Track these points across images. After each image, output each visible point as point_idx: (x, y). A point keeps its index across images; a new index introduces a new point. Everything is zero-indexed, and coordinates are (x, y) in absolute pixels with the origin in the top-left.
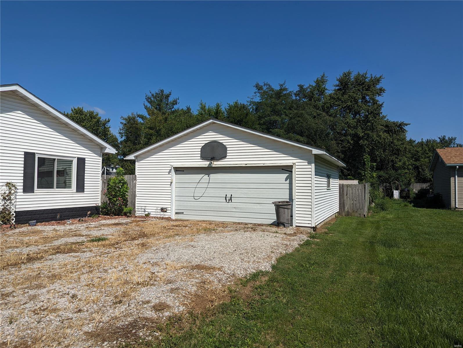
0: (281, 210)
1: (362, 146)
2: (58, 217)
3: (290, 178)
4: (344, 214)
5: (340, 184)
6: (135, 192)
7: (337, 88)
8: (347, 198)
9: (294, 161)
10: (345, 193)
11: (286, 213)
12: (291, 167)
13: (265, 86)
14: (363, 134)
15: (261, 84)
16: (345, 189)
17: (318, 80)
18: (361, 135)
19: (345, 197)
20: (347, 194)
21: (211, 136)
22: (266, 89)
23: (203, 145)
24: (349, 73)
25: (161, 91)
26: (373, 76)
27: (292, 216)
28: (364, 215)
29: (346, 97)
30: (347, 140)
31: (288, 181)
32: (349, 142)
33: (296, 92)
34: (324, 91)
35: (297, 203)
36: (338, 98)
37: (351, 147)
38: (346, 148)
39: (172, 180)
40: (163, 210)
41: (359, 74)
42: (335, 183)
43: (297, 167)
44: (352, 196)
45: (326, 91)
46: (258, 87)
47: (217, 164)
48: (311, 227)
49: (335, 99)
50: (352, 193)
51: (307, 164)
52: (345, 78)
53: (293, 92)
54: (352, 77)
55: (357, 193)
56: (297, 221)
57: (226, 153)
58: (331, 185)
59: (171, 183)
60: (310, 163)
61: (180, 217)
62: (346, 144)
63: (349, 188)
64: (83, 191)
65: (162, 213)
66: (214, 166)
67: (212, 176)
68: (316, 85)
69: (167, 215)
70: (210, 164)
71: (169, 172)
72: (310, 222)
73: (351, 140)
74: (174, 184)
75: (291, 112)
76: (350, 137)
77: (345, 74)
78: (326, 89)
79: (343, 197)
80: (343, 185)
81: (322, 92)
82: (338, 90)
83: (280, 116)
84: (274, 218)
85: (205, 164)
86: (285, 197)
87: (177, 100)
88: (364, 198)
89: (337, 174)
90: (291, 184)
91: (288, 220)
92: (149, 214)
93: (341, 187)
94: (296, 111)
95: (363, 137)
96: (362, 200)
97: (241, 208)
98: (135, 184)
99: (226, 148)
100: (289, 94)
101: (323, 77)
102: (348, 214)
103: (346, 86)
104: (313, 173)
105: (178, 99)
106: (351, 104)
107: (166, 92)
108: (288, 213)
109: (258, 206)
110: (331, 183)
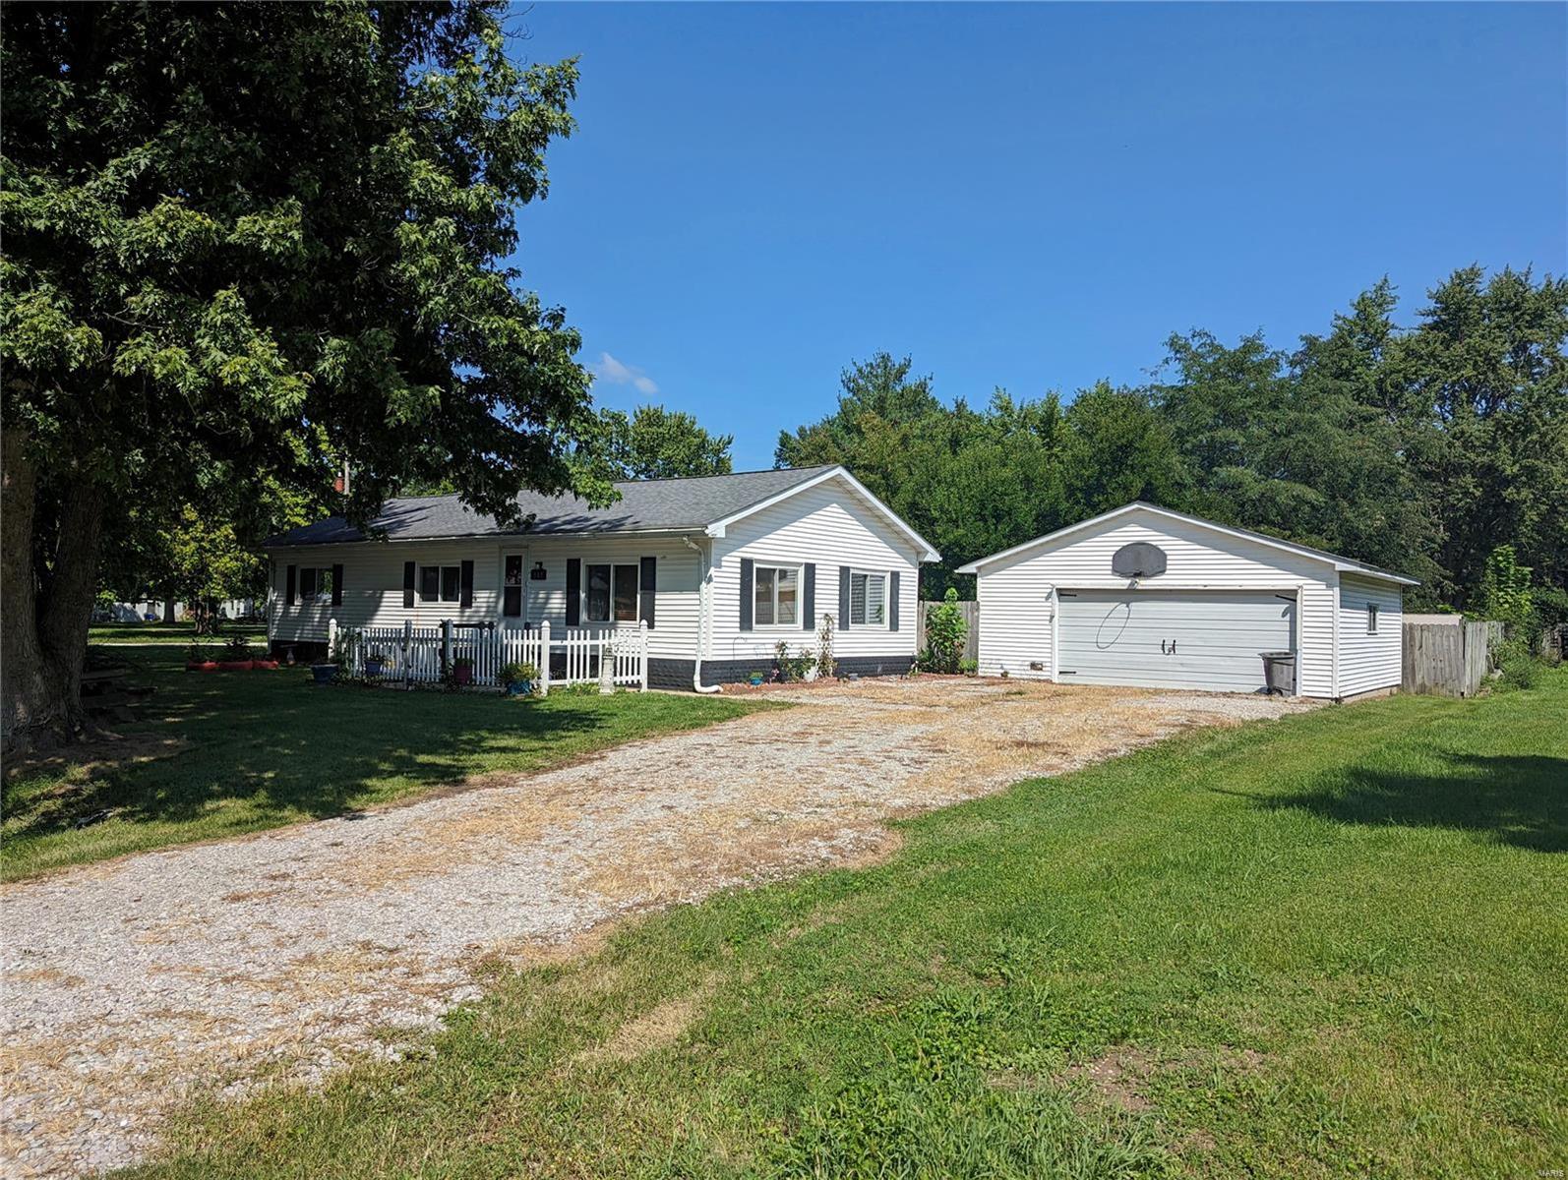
0: (1276, 667)
1: (1512, 506)
2: (879, 669)
3: (1292, 613)
4: (1412, 690)
5: (1404, 625)
6: (977, 632)
7: (1429, 320)
8: (1421, 655)
9: (1301, 583)
10: (1417, 645)
11: (1285, 672)
12: (1295, 592)
13: (1196, 339)
14: (1516, 469)
15: (1184, 333)
16: (1417, 634)
17: (1363, 300)
18: (1508, 472)
19: (1417, 653)
20: (1421, 647)
21: (1134, 534)
22: (1200, 347)
23: (1118, 549)
24: (1474, 274)
25: (883, 357)
26: (1555, 280)
27: (1294, 680)
28: (1462, 694)
29: (1458, 348)
30: (1460, 487)
31: (1288, 618)
32: (1466, 493)
33: (1294, 355)
34: (1384, 334)
35: (1305, 656)
36: (1432, 355)
37: (1474, 507)
38: (1458, 509)
39: (1053, 611)
40: (1033, 666)
41: (1507, 273)
42: (1392, 623)
43: (1305, 592)
44: (1434, 651)
45: (1392, 334)
46: (1177, 346)
47: (1144, 584)
48: (1332, 699)
49: (1421, 357)
50: (1434, 644)
51: (1324, 587)
52: (1458, 289)
53: (1283, 353)
54: (1484, 287)
55: (1446, 643)
56: (1304, 688)
57: (1165, 564)
58: (1378, 626)
59: (1052, 617)
60: (1330, 586)
61: (1068, 679)
62: (1460, 500)
63: (1425, 633)
64: (897, 630)
65: (1034, 672)
66: (1140, 588)
67: (1134, 605)
68: (1358, 315)
69: (1042, 675)
70: (1132, 584)
71: (1047, 598)
72: (1329, 690)
73: (1475, 487)
74: (1056, 619)
75: (1276, 414)
76: (1473, 477)
77: (1460, 277)
78: (1393, 327)
79: (1412, 653)
80: (1411, 626)
81: (1377, 338)
82: (1433, 327)
83: (1244, 429)
84: (1264, 683)
85: (1123, 583)
86: (1285, 647)
88: (1461, 656)
89: (1398, 601)
90: (1293, 622)
91: (1288, 683)
92: (1006, 673)
93: (1408, 632)
94: (1293, 415)
95: (1515, 477)
96: (1457, 659)
97: (1191, 665)
98: (978, 617)
99: (1165, 555)
100: (1273, 364)
101: (1381, 288)
102: (1423, 690)
103: (1462, 315)
104: (1337, 603)
106: (1475, 373)
107: (897, 360)
108: (1289, 673)
109: (1229, 662)
110: (1378, 621)
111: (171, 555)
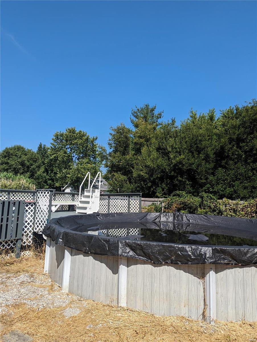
25: (146, 105)
87: (162, 113)
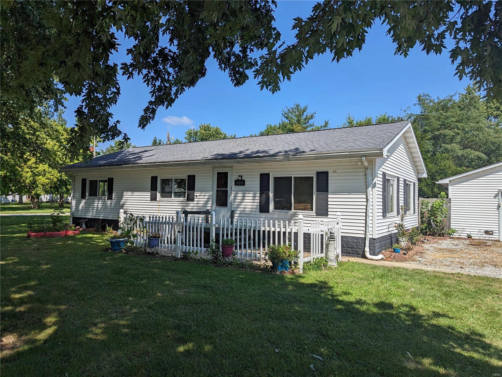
6: (450, 214)
39: (499, 204)
40: (487, 232)
59: (499, 207)
64: (415, 213)
65: (487, 236)
69: (493, 237)
71: (495, 197)
92: (470, 236)
98: (450, 207)
105: (315, 113)
107: (302, 107)
111: (21, 176)
